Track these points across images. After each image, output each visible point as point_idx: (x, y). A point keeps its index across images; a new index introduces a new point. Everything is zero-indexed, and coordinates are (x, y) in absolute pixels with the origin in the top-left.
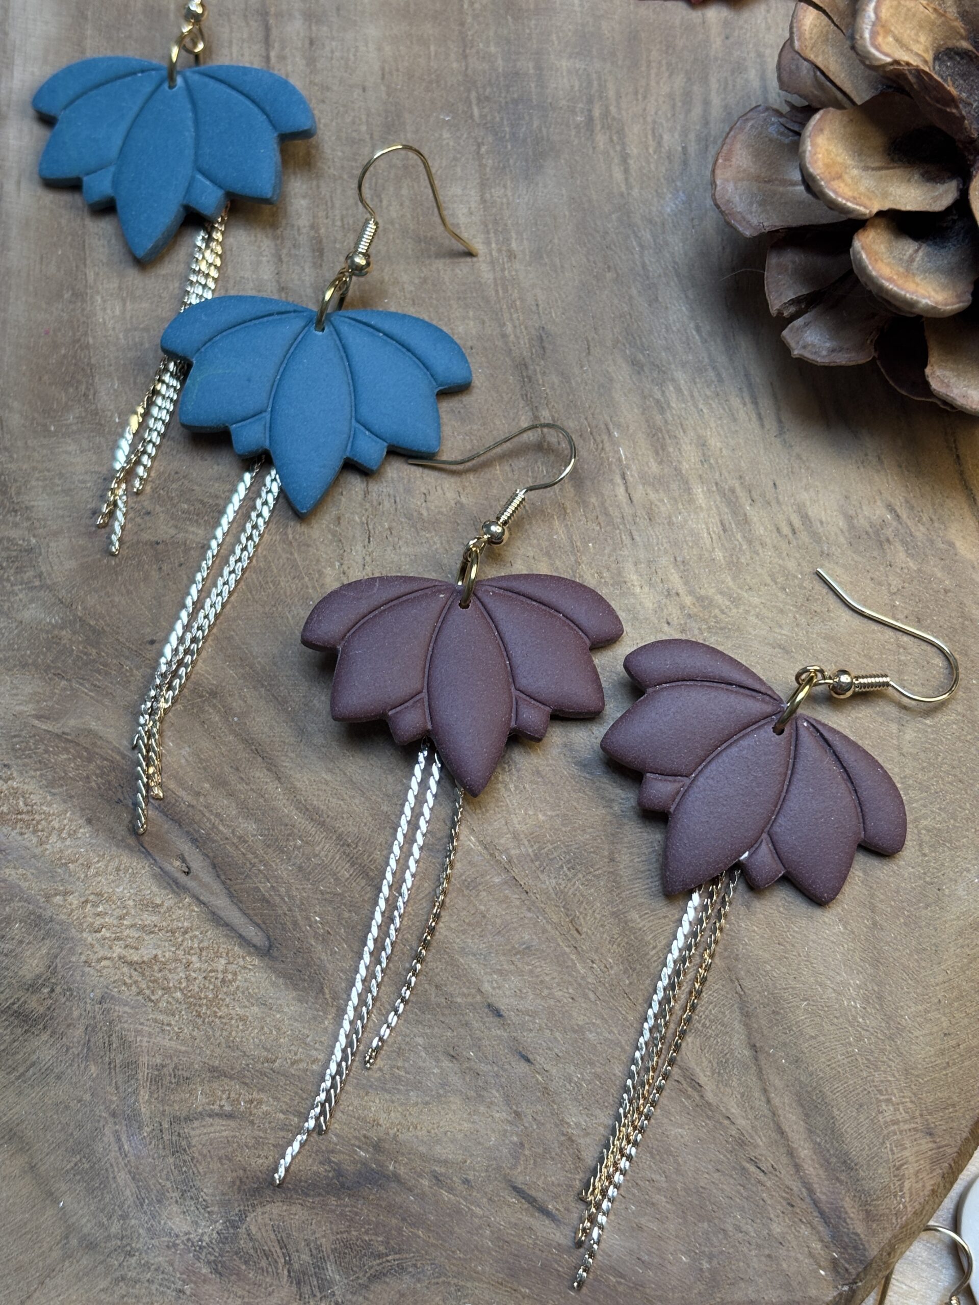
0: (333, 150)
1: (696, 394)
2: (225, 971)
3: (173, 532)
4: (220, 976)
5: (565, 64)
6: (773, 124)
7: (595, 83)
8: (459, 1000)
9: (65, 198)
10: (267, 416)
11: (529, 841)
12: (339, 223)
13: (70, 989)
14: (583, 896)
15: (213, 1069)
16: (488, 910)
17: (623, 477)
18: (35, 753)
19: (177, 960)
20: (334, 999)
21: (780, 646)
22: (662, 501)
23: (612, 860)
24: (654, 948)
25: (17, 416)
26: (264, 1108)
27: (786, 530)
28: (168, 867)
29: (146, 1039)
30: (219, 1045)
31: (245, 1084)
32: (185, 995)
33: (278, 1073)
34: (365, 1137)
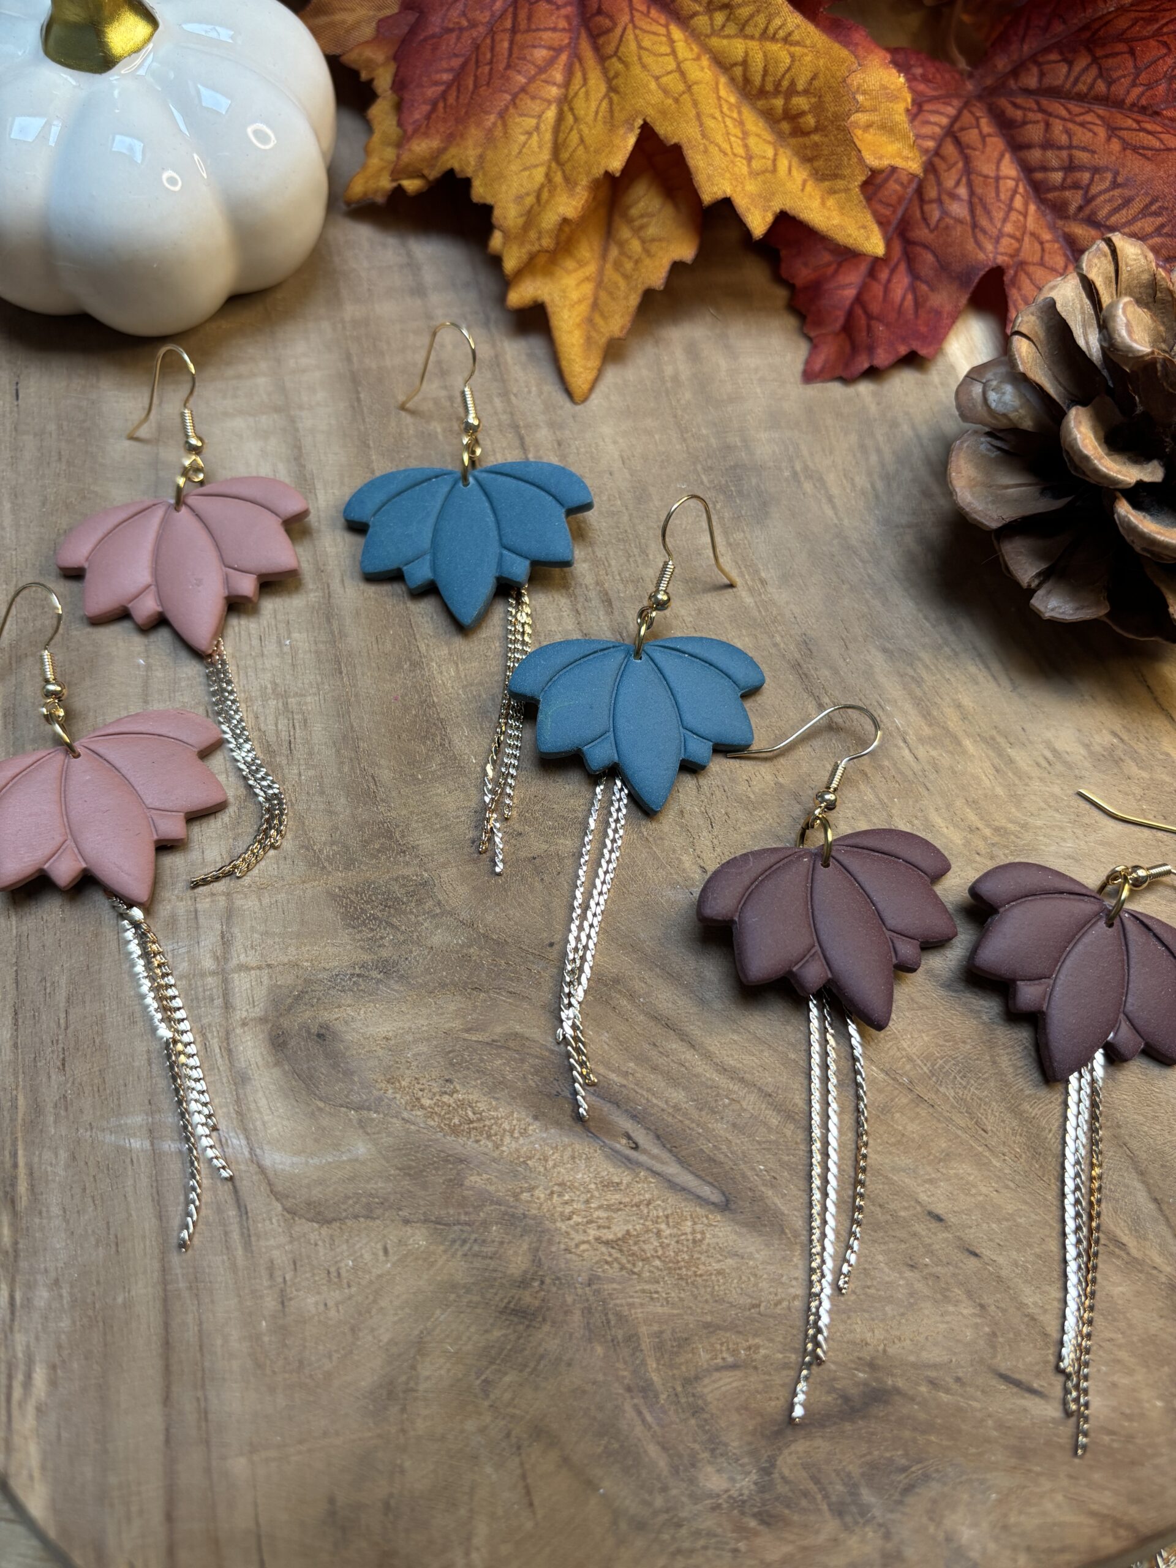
1: (941, 668)
2: (694, 1232)
3: (545, 846)
4: (690, 1237)
5: (763, 436)
6: (983, 443)
7: (791, 447)
8: (902, 1214)
9: (386, 588)
10: (611, 734)
11: (921, 1060)
12: (618, 577)
13: (558, 1278)
14: (980, 1099)
15: (707, 1325)
16: (905, 1128)
17: (905, 741)
18: (472, 1064)
19: (648, 1231)
20: (795, 1237)
21: (1070, 857)
22: (941, 755)
23: (994, 1062)
24: (1050, 1131)
25: (386, 771)
26: (763, 1352)
27: (1044, 764)
28: (618, 1146)
29: (639, 1311)
30: (707, 1301)
31: (739, 1332)
32: (664, 1261)
33: (766, 1316)
34: (859, 1359)
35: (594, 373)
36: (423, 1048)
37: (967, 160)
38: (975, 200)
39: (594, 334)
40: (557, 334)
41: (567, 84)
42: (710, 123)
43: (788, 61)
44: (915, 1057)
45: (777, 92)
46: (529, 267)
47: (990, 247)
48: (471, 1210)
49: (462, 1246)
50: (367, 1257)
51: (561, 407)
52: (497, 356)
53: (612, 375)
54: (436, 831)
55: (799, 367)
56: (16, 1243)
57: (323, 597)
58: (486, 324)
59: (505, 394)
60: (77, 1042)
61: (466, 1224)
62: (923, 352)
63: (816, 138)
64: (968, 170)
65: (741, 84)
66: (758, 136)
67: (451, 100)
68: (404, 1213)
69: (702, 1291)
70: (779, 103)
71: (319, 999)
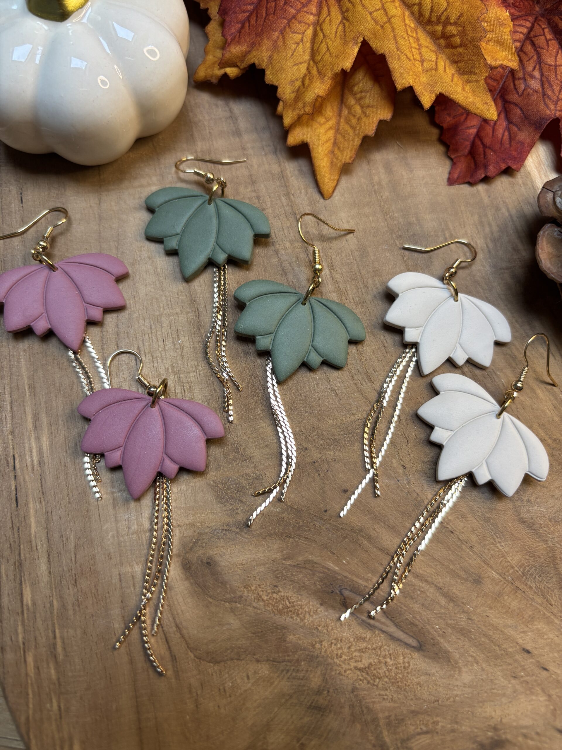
0: (341, 269)
2: (404, 662)
3: (319, 456)
4: (402, 665)
5: (428, 217)
6: (555, 231)
7: (443, 223)
8: (510, 650)
11: (518, 568)
12: (352, 301)
13: (336, 689)
14: (549, 588)
15: (413, 712)
16: (510, 604)
18: (287, 577)
19: (380, 662)
20: (456, 664)
22: (526, 399)
23: (555, 568)
26: (440, 724)
28: (364, 618)
29: (378, 705)
30: (412, 699)
31: (429, 715)
32: (390, 679)
33: (442, 706)
34: (489, 725)
35: (335, 182)
36: (262, 569)
37: (539, 55)
38: (545, 79)
39: (335, 160)
40: (315, 161)
41: (319, 14)
42: (402, 42)
43: (446, 5)
44: (515, 566)
45: (438, 22)
46: (298, 121)
47: (552, 107)
48: (290, 654)
49: (286, 673)
50: (239, 681)
51: (318, 202)
52: (282, 172)
53: (345, 182)
54: (262, 448)
55: (446, 176)
56: (59, 679)
57: (196, 316)
58: (275, 152)
59: (288, 194)
60: (82, 570)
61: (288, 661)
62: (514, 167)
63: (460, 50)
64: (540, 62)
65: (417, 16)
66: (427, 47)
67: (253, 22)
68: (257, 657)
69: (409, 694)
70: (439, 28)
71: (206, 544)
